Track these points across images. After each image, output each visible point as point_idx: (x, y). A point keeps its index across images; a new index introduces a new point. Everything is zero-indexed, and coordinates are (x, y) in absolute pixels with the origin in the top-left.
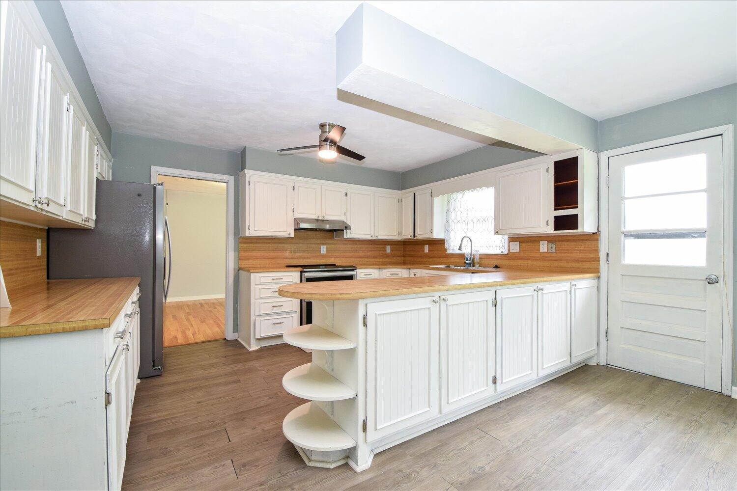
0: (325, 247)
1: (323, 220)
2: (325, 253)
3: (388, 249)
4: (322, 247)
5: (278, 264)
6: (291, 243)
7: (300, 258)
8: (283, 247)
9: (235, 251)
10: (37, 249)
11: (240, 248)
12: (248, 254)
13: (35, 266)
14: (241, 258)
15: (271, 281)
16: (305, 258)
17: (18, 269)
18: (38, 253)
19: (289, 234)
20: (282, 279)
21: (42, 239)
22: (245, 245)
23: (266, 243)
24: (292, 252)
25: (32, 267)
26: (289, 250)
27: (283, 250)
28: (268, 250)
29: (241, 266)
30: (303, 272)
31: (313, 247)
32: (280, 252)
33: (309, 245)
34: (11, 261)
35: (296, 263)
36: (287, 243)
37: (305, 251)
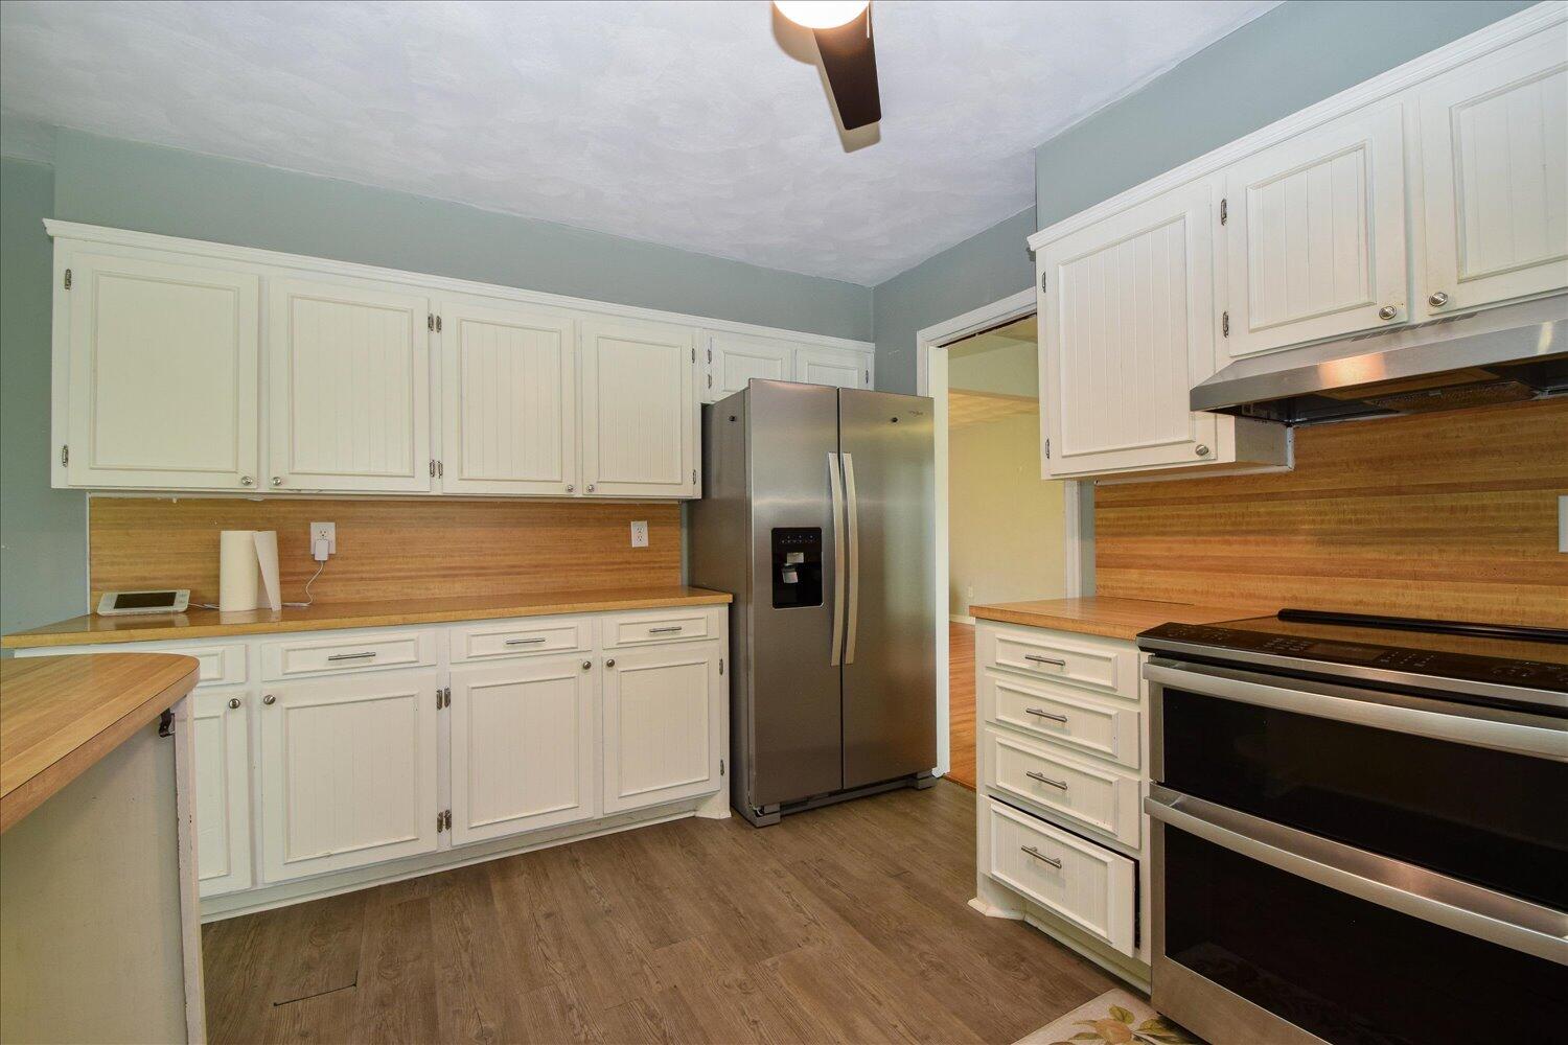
5: (1250, 596)
6: (1320, 495)
7: (1382, 573)
8: (1270, 514)
9: (1083, 537)
10: (629, 536)
11: (1097, 526)
12: (1119, 547)
13: (621, 563)
14: (1102, 563)
15: (1027, 665)
16: (1415, 576)
17: (544, 566)
18: (635, 543)
19: (1203, 452)
20: (1061, 664)
21: (653, 522)
22: (1112, 514)
23: (1189, 501)
24: (1325, 539)
25: (606, 564)
26: (1309, 533)
27: (1271, 532)
28: (1199, 534)
29: (1102, 592)
30: (1143, 649)
31: (1483, 508)
32: (1260, 538)
33: (1446, 500)
34: (517, 554)
35: (1356, 604)
36: (1293, 496)
37: (1417, 533)
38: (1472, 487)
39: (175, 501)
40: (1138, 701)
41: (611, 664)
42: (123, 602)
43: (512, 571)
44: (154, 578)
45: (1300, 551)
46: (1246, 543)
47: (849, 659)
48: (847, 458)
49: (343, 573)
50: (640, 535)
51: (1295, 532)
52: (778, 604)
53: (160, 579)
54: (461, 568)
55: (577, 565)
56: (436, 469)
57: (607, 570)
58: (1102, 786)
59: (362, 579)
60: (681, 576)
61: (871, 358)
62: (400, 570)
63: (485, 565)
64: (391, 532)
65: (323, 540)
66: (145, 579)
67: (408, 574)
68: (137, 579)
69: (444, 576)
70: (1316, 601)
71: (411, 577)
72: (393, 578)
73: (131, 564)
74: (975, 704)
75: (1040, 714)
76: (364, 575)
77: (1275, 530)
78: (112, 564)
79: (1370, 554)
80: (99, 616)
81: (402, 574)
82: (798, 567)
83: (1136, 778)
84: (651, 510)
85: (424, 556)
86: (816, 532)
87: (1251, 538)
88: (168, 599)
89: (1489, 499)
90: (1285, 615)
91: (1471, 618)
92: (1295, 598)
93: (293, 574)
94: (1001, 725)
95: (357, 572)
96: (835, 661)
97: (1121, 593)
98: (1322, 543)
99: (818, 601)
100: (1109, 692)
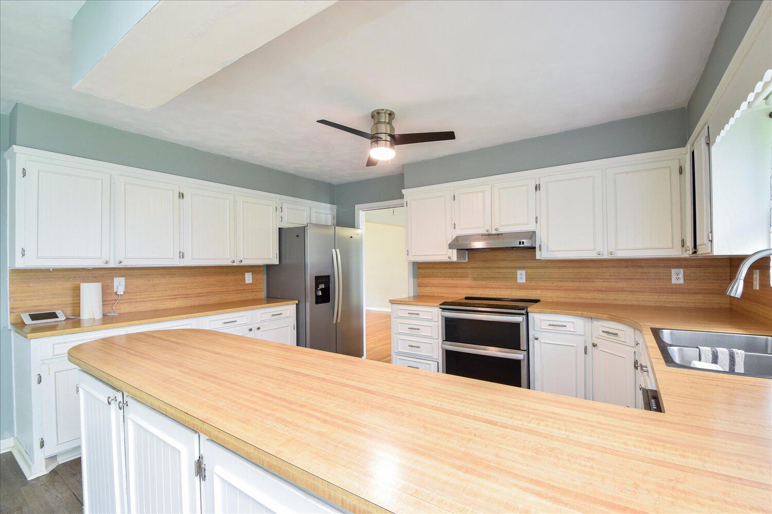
0: (523, 272)
1: (498, 234)
2: (523, 281)
3: (678, 277)
4: (519, 272)
5: (458, 294)
6: (473, 268)
7: (486, 287)
8: (462, 272)
9: (414, 277)
10: (244, 279)
11: (418, 275)
12: (425, 281)
13: (242, 290)
14: (420, 285)
15: (408, 315)
16: (492, 288)
17: (212, 292)
18: (247, 282)
19: (449, 258)
20: (418, 314)
21: (253, 272)
22: (422, 271)
23: (443, 268)
24: (475, 279)
25: (236, 291)
26: (471, 277)
27: (463, 277)
28: (446, 277)
29: (420, 294)
30: (440, 308)
31: (504, 273)
32: (460, 278)
33: (498, 270)
34: (201, 288)
35: (481, 294)
36: (468, 268)
37: (492, 278)
38: (502, 268)
39: (51, 270)
40: (438, 322)
41: (259, 329)
42: (34, 317)
43: (199, 295)
44: (41, 306)
45: (468, 282)
46: (457, 280)
47: (339, 321)
48: (338, 250)
49: (128, 299)
50: (249, 278)
51: (468, 277)
52: (317, 303)
53: (44, 306)
54: (178, 295)
55: (225, 291)
56: (182, 255)
57: (236, 293)
58: (428, 345)
59: (136, 302)
60: (264, 294)
61: (335, 210)
62: (152, 297)
63: (188, 293)
64: (149, 281)
65: (119, 285)
66: (37, 306)
67: (156, 298)
68: (33, 306)
69: (171, 299)
70: (472, 294)
71: (157, 300)
72: (150, 300)
73: (30, 300)
74: (390, 328)
75: (412, 329)
76: (137, 300)
77: (463, 276)
78: (21, 300)
79: (483, 283)
80: (26, 325)
81: (154, 299)
82: (322, 290)
83: (438, 341)
84: (252, 269)
85: (163, 291)
86: (328, 277)
87: (458, 278)
88: (53, 315)
89: (505, 270)
90: (467, 298)
91: (502, 297)
92: (468, 294)
93: (107, 301)
94: (400, 334)
95: (135, 299)
96: (334, 322)
97: (424, 294)
98: (474, 280)
99: (328, 301)
100: (430, 320)
